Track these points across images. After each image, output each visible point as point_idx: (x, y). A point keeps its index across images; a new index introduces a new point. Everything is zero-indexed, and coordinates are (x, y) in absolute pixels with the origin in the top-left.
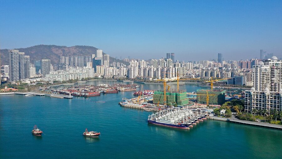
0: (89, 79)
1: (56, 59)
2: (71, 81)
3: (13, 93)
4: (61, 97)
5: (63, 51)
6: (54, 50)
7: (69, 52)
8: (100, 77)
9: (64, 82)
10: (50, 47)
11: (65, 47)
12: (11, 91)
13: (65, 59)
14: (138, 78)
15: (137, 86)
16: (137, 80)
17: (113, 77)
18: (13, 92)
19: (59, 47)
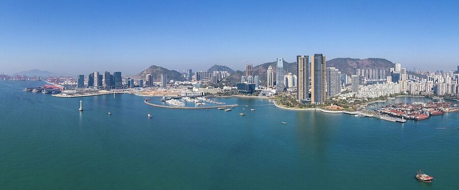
0: (396, 95)
1: (351, 71)
2: (381, 98)
3: (341, 112)
4: (392, 120)
5: (358, 63)
6: (349, 62)
7: (363, 64)
8: (405, 92)
9: (376, 99)
10: (345, 59)
11: (359, 60)
12: (338, 109)
13: (361, 72)
14: (447, 94)
15: (455, 105)
16: (447, 97)
17: (420, 93)
18: (341, 110)
19: (354, 60)
